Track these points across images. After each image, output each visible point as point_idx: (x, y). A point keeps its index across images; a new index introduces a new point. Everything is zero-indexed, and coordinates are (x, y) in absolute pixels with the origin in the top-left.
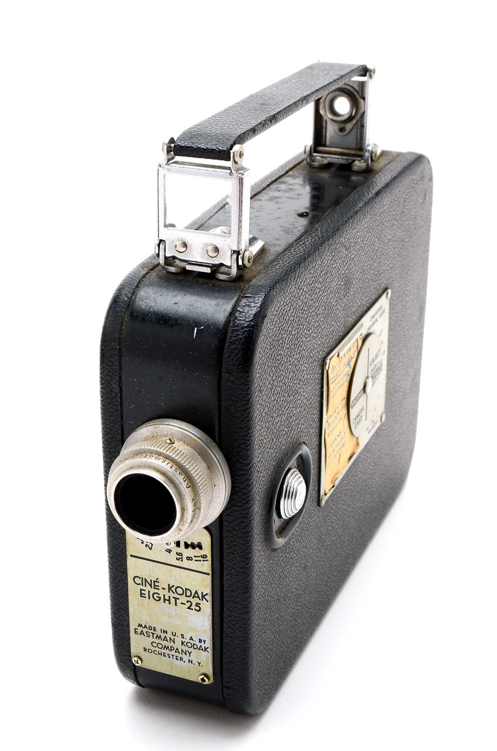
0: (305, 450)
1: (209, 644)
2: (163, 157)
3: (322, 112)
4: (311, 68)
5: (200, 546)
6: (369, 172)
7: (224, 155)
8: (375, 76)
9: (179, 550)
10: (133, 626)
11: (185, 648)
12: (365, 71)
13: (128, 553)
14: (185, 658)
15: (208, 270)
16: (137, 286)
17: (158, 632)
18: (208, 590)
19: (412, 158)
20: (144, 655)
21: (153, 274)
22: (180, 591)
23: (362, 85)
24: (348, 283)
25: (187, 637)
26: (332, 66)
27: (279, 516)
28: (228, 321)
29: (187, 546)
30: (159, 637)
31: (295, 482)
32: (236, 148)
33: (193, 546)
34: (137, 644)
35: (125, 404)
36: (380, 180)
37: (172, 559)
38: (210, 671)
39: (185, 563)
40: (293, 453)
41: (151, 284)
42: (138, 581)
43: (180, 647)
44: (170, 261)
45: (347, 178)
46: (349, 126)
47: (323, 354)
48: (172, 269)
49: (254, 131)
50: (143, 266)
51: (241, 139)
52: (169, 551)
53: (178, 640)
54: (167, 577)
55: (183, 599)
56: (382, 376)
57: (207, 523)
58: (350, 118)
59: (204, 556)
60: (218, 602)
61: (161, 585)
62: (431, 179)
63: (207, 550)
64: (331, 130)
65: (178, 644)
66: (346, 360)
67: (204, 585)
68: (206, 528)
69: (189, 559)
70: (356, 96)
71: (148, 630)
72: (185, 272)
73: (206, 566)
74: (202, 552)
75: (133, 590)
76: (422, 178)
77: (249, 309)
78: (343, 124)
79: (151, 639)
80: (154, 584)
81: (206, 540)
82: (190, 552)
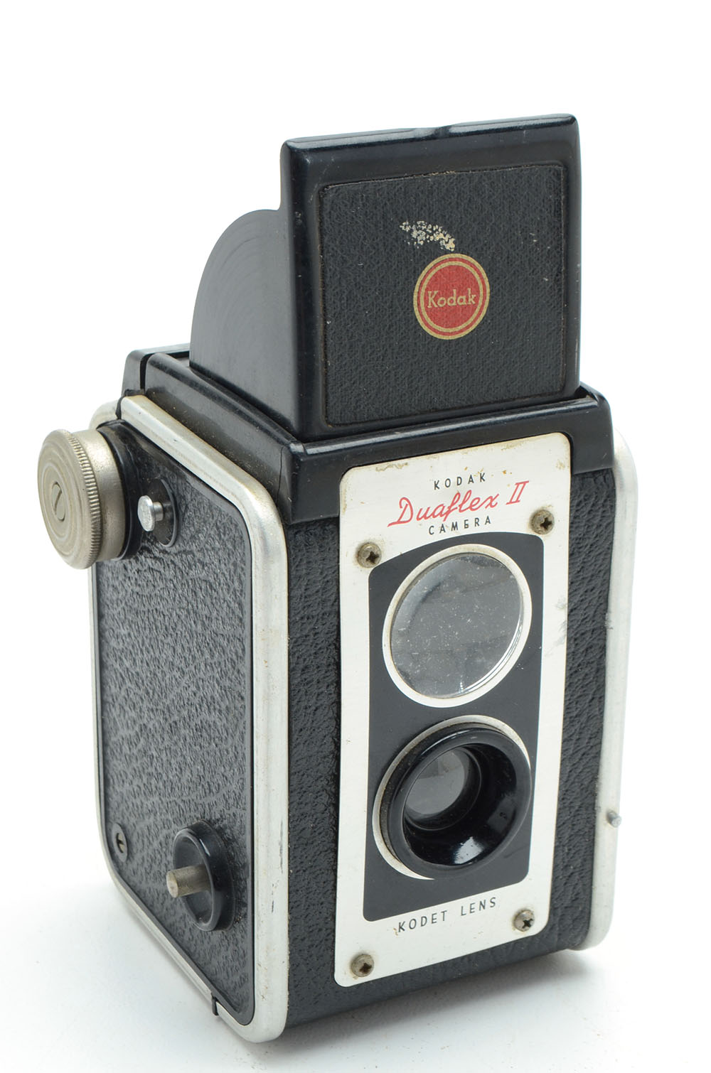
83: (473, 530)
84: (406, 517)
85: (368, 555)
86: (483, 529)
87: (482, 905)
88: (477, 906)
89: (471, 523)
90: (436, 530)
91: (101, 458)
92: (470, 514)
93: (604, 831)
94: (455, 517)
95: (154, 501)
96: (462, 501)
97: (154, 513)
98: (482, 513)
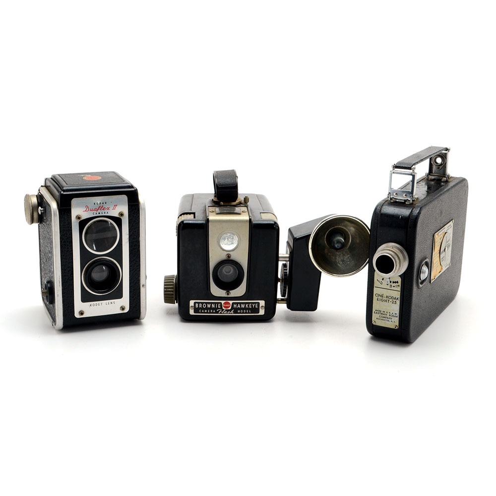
0: (427, 260)
1: (398, 315)
2: (392, 169)
3: (432, 162)
4: (430, 148)
5: (397, 282)
6: (447, 182)
7: (410, 168)
8: (450, 151)
9: (391, 284)
10: (374, 310)
11: (390, 317)
12: (447, 149)
13: (374, 286)
14: (390, 320)
15: (403, 201)
16: (383, 205)
17: (382, 312)
18: (399, 297)
19: (461, 179)
20: (376, 320)
21: (387, 202)
22: (390, 297)
23: (446, 154)
24: (441, 212)
25: (391, 313)
26: (437, 147)
27: (420, 279)
28: (410, 214)
29: (393, 282)
30: (382, 314)
31: (425, 269)
32: (414, 166)
33: (395, 282)
34: (375, 317)
35: (378, 239)
36: (451, 184)
37: (388, 287)
38: (398, 325)
39: (393, 288)
40: (424, 260)
41: (386, 205)
42: (377, 295)
43: (389, 317)
44: (391, 199)
45: (440, 184)
46: (441, 167)
47: (433, 233)
48: (392, 201)
49: (417, 163)
50: (383, 200)
51: (414, 164)
52: (388, 284)
53: (388, 314)
54: (386, 293)
55: (391, 300)
56: (450, 248)
57: (400, 275)
58: (441, 164)
59: (399, 285)
60: (402, 300)
61: (384, 296)
62: (468, 187)
63: (400, 283)
64: (434, 168)
65: (388, 316)
66: (440, 237)
67: (398, 295)
68: (399, 276)
69: (394, 286)
70: (444, 157)
71: (379, 312)
72: (396, 202)
73: (399, 289)
74: (398, 284)
75: (375, 298)
76: (465, 186)
77: (416, 212)
78: (439, 166)
79: (379, 315)
80: (382, 296)
81: (399, 280)
82: (394, 284)
83: (104, 215)
84: (87, 210)
85: (78, 217)
86: (106, 215)
87: (111, 303)
88: (110, 303)
89: (103, 213)
90: (95, 213)
91: (34, 200)
92: (103, 211)
93: (142, 289)
94: (99, 211)
95: (41, 208)
96: (101, 208)
97: (41, 210)
98: (106, 211)
